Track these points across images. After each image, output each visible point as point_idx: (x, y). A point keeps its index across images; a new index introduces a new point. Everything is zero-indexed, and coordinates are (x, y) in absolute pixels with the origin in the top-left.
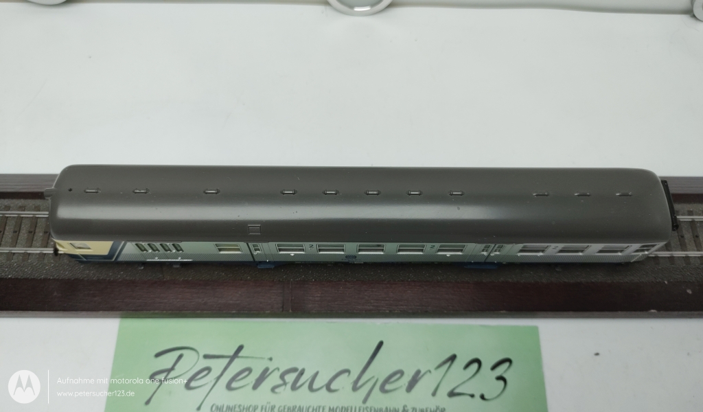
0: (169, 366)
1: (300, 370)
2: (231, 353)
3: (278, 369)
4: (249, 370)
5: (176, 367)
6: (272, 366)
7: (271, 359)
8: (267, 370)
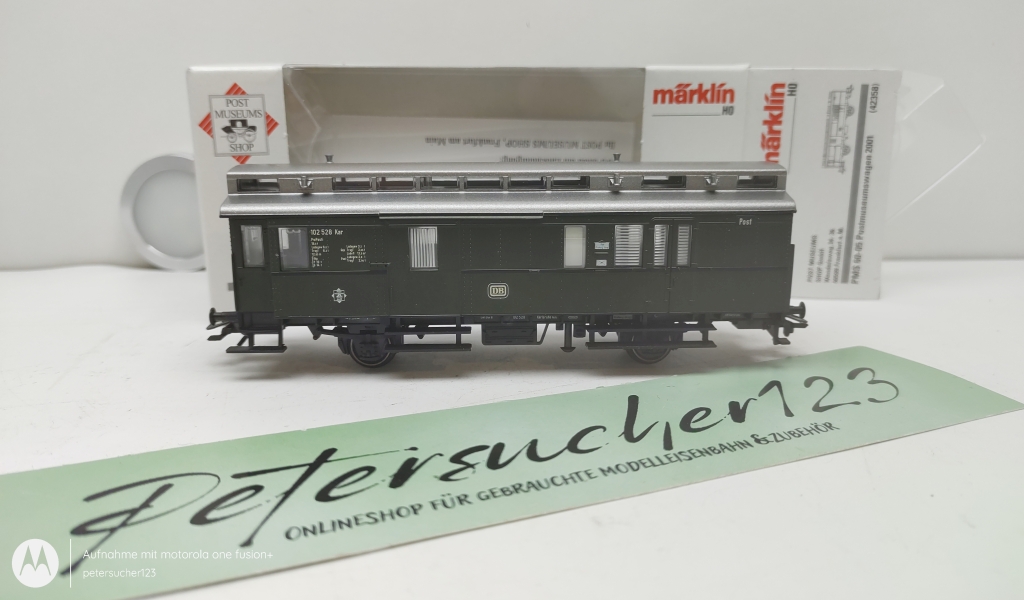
0: (136, 504)
1: (492, 445)
2: (311, 459)
3: (441, 455)
4: (371, 470)
5: (154, 503)
6: (421, 456)
7: (414, 449)
8: (413, 461)
